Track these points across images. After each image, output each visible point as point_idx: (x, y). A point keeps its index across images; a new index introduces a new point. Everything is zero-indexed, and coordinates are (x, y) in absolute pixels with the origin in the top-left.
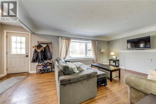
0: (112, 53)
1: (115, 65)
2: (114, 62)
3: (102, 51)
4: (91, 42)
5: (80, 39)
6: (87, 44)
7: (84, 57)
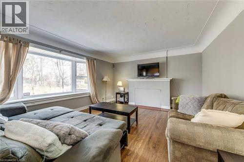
0: (120, 83)
1: (123, 101)
2: (121, 96)
3: (105, 79)
4: (85, 60)
5: (60, 51)
6: (77, 64)
7: (70, 91)
